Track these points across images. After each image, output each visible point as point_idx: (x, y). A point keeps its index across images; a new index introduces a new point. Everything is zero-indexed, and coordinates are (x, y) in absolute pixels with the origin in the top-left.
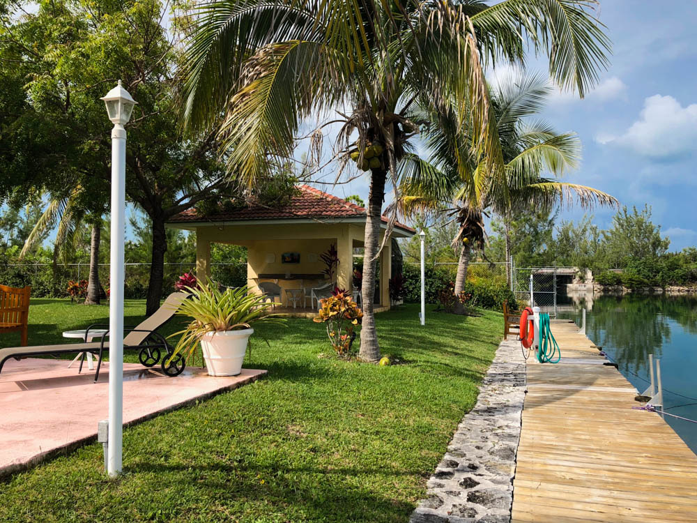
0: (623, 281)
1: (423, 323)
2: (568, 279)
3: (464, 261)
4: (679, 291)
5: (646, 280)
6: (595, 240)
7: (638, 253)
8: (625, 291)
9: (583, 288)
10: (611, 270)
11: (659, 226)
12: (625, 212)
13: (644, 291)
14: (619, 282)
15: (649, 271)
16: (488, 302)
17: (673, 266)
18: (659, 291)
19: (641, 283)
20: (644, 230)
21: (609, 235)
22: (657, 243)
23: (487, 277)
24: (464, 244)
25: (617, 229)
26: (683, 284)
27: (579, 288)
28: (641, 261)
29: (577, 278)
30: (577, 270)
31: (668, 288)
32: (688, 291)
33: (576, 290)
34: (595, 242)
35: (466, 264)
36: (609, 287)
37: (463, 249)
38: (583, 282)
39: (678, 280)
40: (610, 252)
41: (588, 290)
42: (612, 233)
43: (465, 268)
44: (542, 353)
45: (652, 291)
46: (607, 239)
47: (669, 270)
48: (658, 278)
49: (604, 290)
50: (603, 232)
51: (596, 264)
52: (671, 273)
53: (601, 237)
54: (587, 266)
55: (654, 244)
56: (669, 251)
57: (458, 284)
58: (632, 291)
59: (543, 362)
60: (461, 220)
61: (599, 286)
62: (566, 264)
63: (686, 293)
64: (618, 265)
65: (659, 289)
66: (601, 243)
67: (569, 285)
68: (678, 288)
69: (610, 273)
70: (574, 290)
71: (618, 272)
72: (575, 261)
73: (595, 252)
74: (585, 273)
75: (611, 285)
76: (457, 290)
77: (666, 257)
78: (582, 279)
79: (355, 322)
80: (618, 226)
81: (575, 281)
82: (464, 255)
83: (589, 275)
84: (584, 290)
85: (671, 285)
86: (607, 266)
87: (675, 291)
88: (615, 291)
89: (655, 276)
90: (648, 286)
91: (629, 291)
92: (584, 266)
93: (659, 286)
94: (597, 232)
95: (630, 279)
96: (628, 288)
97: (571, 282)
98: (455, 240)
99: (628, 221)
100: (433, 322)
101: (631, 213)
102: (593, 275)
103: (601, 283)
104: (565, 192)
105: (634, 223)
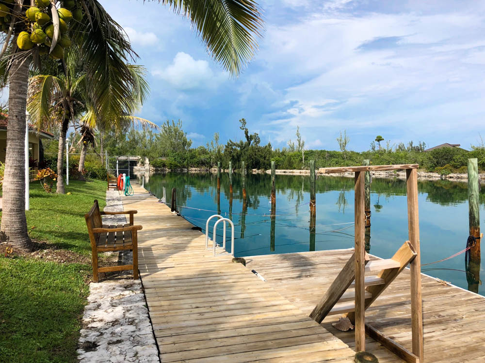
0: (166, 165)
1: (68, 184)
2: (134, 163)
3: (84, 153)
4: (195, 170)
5: (179, 164)
6: (151, 139)
7: (174, 148)
8: (168, 170)
9: (143, 169)
10: (160, 158)
11: (186, 133)
12: (168, 123)
13: (178, 170)
14: (164, 166)
15: (180, 159)
16: (94, 176)
17: (193, 157)
18: (185, 170)
19: (176, 166)
20: (179, 135)
21: (159, 136)
22: (185, 143)
23: (90, 162)
24: (84, 144)
25: (163, 133)
26: (197, 167)
27: (141, 169)
28: (177, 153)
29: (140, 163)
30: (140, 158)
31: (190, 169)
32: (200, 170)
33: (139, 170)
34: (151, 141)
35: (85, 154)
36: (158, 168)
37: (83, 147)
38: (144, 165)
39: (195, 164)
40: (160, 147)
41: (146, 171)
42: (161, 136)
43: (85, 157)
44: (127, 192)
45: (182, 170)
46: (158, 138)
47: (191, 158)
48: (185, 163)
49: (156, 170)
50: (156, 135)
51: (151, 154)
52: (192, 160)
53: (154, 137)
54: (146, 156)
55: (183, 143)
56: (191, 147)
57: (80, 165)
58: (172, 170)
59: (127, 196)
60: (82, 131)
61: (152, 168)
62: (133, 154)
63: (198, 172)
64: (164, 155)
65: (186, 169)
66: (154, 141)
67: (135, 167)
68: (195, 169)
69: (159, 160)
70: (138, 170)
71: (164, 159)
72: (138, 152)
73: (151, 146)
74: (145, 160)
75: (159, 167)
76: (80, 169)
77: (190, 151)
78: (143, 163)
79: (55, 179)
80: (164, 131)
81: (138, 165)
82: (84, 150)
83: (147, 161)
84: (144, 170)
85: (191, 167)
86: (157, 156)
87: (194, 170)
88: (162, 170)
89: (183, 162)
90: (180, 168)
91: (170, 170)
92: (144, 155)
93: (185, 168)
94: (152, 134)
95: (170, 164)
96: (169, 169)
97: (136, 165)
98: (79, 142)
99: (169, 129)
100: (71, 184)
101: (171, 125)
102: (149, 161)
103: (154, 166)
104: (134, 121)
105: (173, 130)
